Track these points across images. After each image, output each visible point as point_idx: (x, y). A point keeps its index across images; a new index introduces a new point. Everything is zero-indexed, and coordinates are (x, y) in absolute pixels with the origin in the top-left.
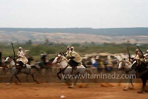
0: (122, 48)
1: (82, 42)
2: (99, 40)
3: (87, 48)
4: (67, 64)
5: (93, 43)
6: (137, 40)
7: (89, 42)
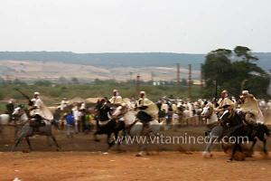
0: (127, 89)
1: (54, 77)
2: (87, 75)
3: (64, 88)
4: (134, 119)
5: (75, 80)
6: (153, 75)
7: (68, 77)
